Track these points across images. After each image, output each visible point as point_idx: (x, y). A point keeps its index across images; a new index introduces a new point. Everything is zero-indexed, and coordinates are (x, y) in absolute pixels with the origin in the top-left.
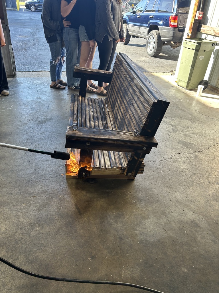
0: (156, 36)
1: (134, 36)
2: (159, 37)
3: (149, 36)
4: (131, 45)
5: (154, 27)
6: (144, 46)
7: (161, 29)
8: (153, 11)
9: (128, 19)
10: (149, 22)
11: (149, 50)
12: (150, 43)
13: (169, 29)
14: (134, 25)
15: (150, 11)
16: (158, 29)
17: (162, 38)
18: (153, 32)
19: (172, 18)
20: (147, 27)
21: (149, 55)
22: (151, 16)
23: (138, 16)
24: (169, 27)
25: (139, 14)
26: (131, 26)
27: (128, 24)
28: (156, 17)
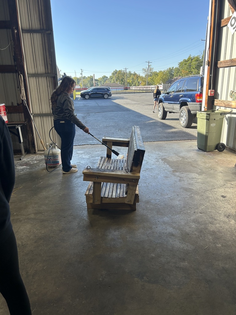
0: (186, 111)
1: (170, 112)
2: (189, 111)
3: (181, 110)
4: (168, 119)
5: (184, 104)
6: (178, 119)
7: (190, 104)
8: (183, 91)
9: (163, 99)
10: (180, 100)
11: (182, 122)
12: (182, 117)
13: (196, 104)
14: (169, 103)
15: (180, 91)
16: (187, 105)
17: (191, 112)
18: (184, 107)
19: (197, 95)
20: (179, 104)
21: (182, 126)
22: (181, 95)
23: (171, 96)
24: (196, 103)
25: (172, 94)
26: (166, 105)
27: (164, 103)
28: (185, 96)
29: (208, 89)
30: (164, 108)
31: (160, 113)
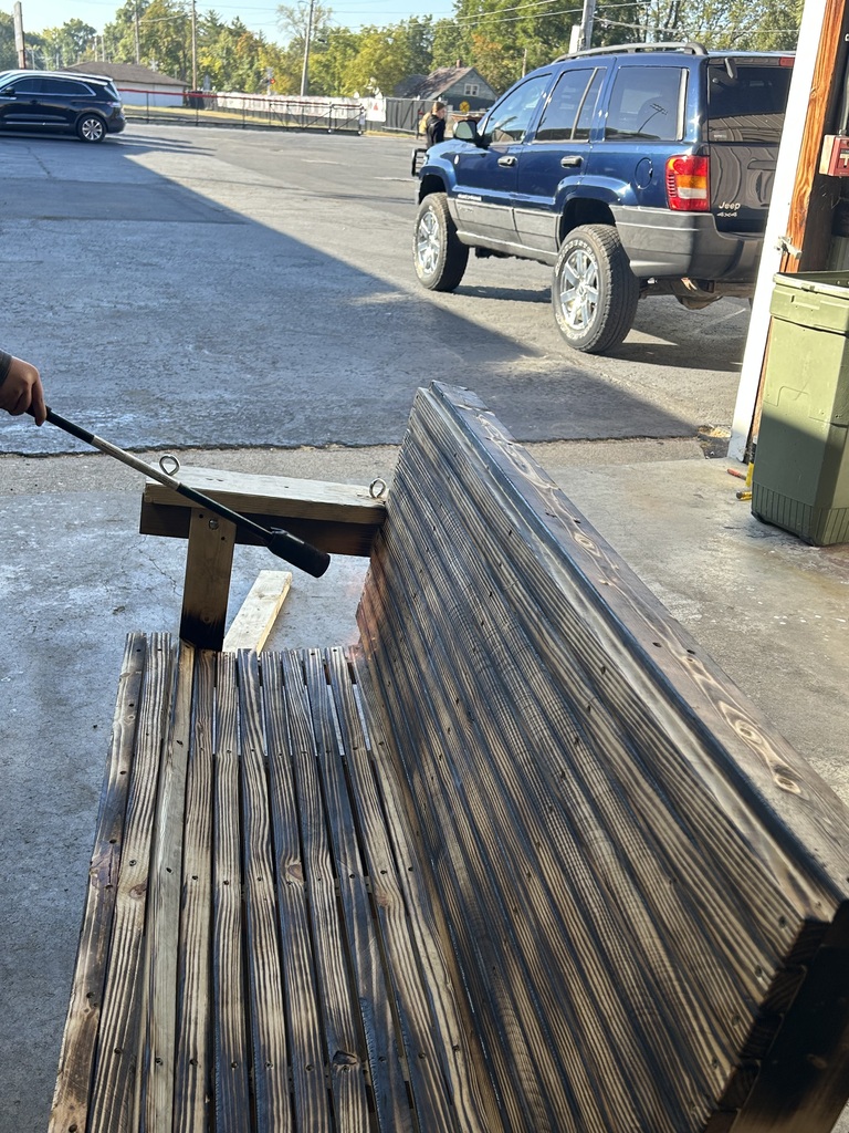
1: (483, 252)
2: (618, 257)
4: (471, 292)
6: (543, 297)
8: (580, 134)
9: (451, 170)
10: (560, 187)
11: (570, 320)
12: (570, 286)
13: (669, 221)
14: (486, 199)
15: (562, 134)
16: (610, 220)
18: (587, 233)
20: (554, 209)
22: (573, 160)
23: (504, 160)
24: (667, 212)
26: (468, 206)
27: (454, 195)
28: (596, 165)
29: (818, 128)
30: (451, 227)
31: (430, 252)
